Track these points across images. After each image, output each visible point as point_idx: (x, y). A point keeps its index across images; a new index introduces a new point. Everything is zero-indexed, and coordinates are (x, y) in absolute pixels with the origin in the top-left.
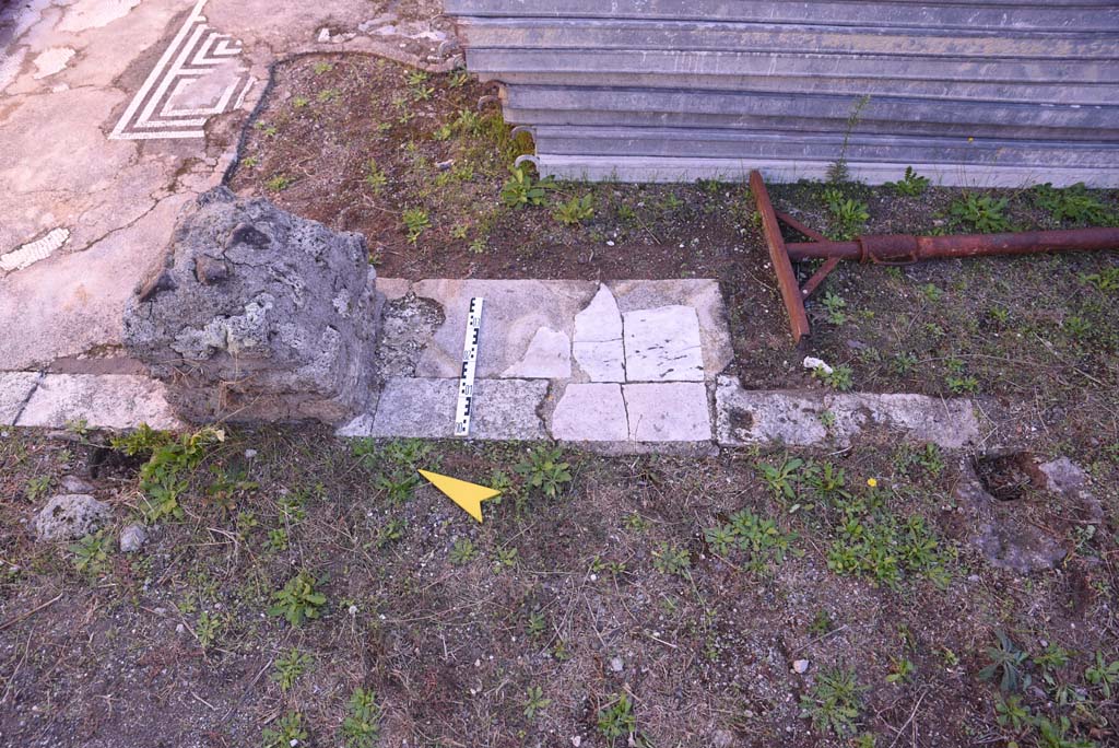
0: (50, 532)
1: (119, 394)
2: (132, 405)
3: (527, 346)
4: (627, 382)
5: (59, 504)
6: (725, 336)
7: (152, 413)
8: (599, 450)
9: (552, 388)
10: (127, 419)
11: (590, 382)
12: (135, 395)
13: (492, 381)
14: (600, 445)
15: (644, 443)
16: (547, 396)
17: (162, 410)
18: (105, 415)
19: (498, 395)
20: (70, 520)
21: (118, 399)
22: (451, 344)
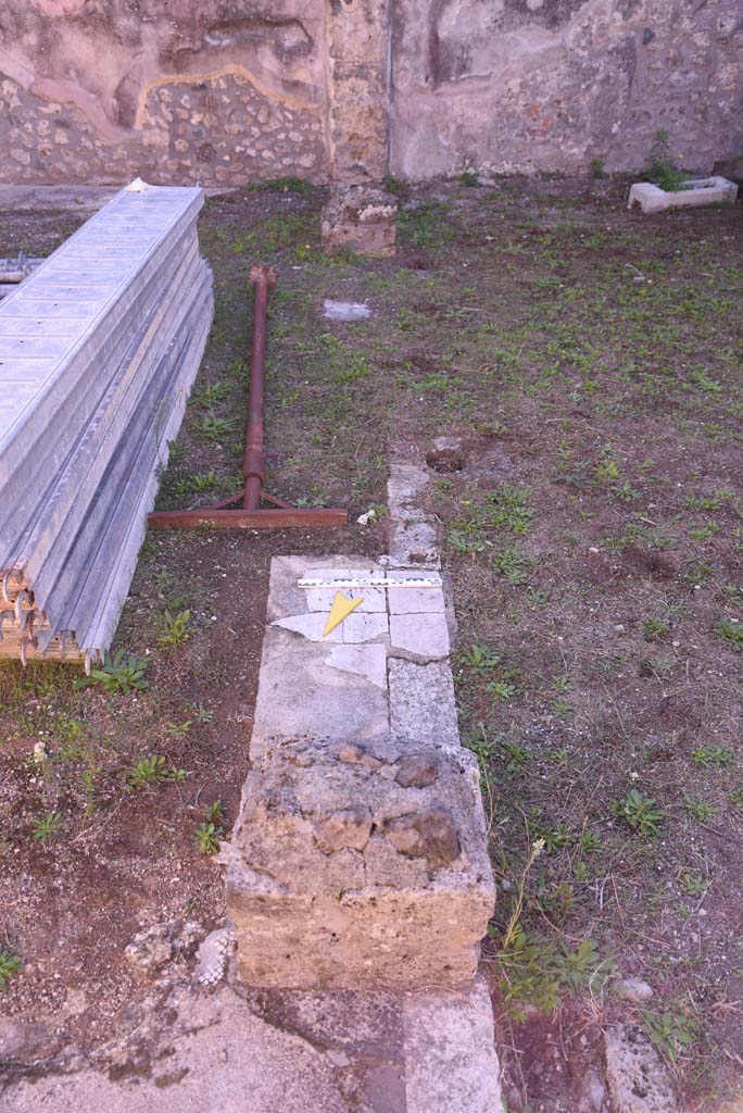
0: (665, 1095)
1: (442, 1087)
2: (459, 1061)
3: (347, 673)
4: (388, 612)
5: (630, 1092)
6: (338, 557)
7: (468, 1023)
8: (455, 630)
9: (397, 655)
10: (482, 1059)
11: (389, 632)
12: (442, 1062)
13: (392, 695)
14: (450, 630)
15: (446, 606)
16: (405, 659)
17: (461, 1013)
18: (482, 1096)
19: (407, 691)
20: (644, 1069)
21: (451, 1086)
22: (345, 729)
